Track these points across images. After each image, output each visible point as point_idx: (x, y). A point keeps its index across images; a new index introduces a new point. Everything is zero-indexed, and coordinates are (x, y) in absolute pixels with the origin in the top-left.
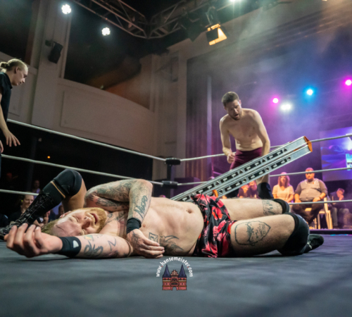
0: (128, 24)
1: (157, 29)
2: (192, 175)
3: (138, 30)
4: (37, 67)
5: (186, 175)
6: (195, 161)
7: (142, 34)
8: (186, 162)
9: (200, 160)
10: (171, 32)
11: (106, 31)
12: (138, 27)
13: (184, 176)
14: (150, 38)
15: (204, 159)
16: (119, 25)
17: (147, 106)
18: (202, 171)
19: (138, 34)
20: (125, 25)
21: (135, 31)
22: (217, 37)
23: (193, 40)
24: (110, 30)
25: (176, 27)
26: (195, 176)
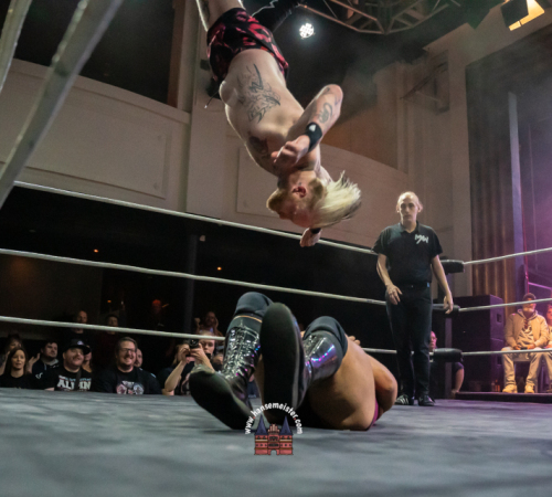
0: (346, 10)
1: (401, 13)
2: (487, 292)
3: (365, 19)
4: (189, 110)
5: (474, 291)
6: (491, 264)
7: (374, 26)
8: (474, 266)
9: (500, 262)
10: (431, 15)
11: (306, 30)
12: (365, 15)
13: (470, 294)
14: (391, 31)
15: (508, 259)
16: (331, 14)
17: (392, 164)
18: (506, 284)
19: (365, 28)
20: (341, 12)
21: (360, 22)
22: (526, 14)
23: (475, 24)
24: (314, 26)
25: (440, 5)
26: (492, 292)
